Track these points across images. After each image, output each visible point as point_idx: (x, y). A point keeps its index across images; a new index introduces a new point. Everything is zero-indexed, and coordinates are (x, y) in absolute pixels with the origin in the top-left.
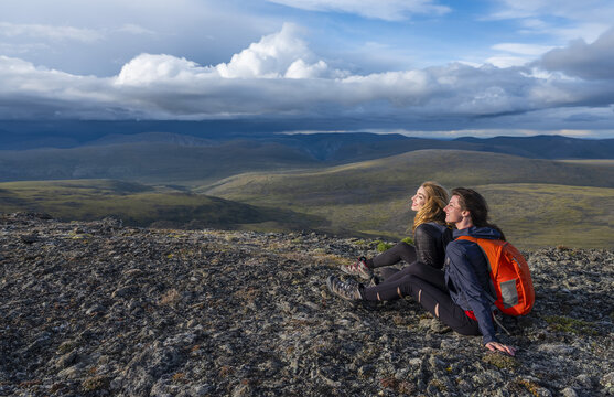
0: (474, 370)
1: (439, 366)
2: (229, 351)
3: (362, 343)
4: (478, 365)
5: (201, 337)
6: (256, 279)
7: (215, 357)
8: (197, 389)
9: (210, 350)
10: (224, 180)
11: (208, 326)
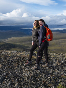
1: (53, 78)
2: (13, 77)
3: (39, 74)
4: (60, 78)
5: (7, 74)
6: (17, 62)
7: (11, 78)
8: (8, 85)
9: (10, 77)
11: (9, 72)
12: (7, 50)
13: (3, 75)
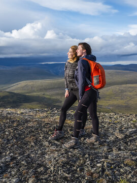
0: (121, 167)
1: (108, 166)
2: (25, 164)
3: (78, 158)
4: (122, 165)
5: (13, 159)
6: (33, 132)
7: (20, 167)
8: (14, 180)
9: (18, 164)
10: (14, 84)
11: (16, 154)
12: (13, 107)
13: (3, 160)
